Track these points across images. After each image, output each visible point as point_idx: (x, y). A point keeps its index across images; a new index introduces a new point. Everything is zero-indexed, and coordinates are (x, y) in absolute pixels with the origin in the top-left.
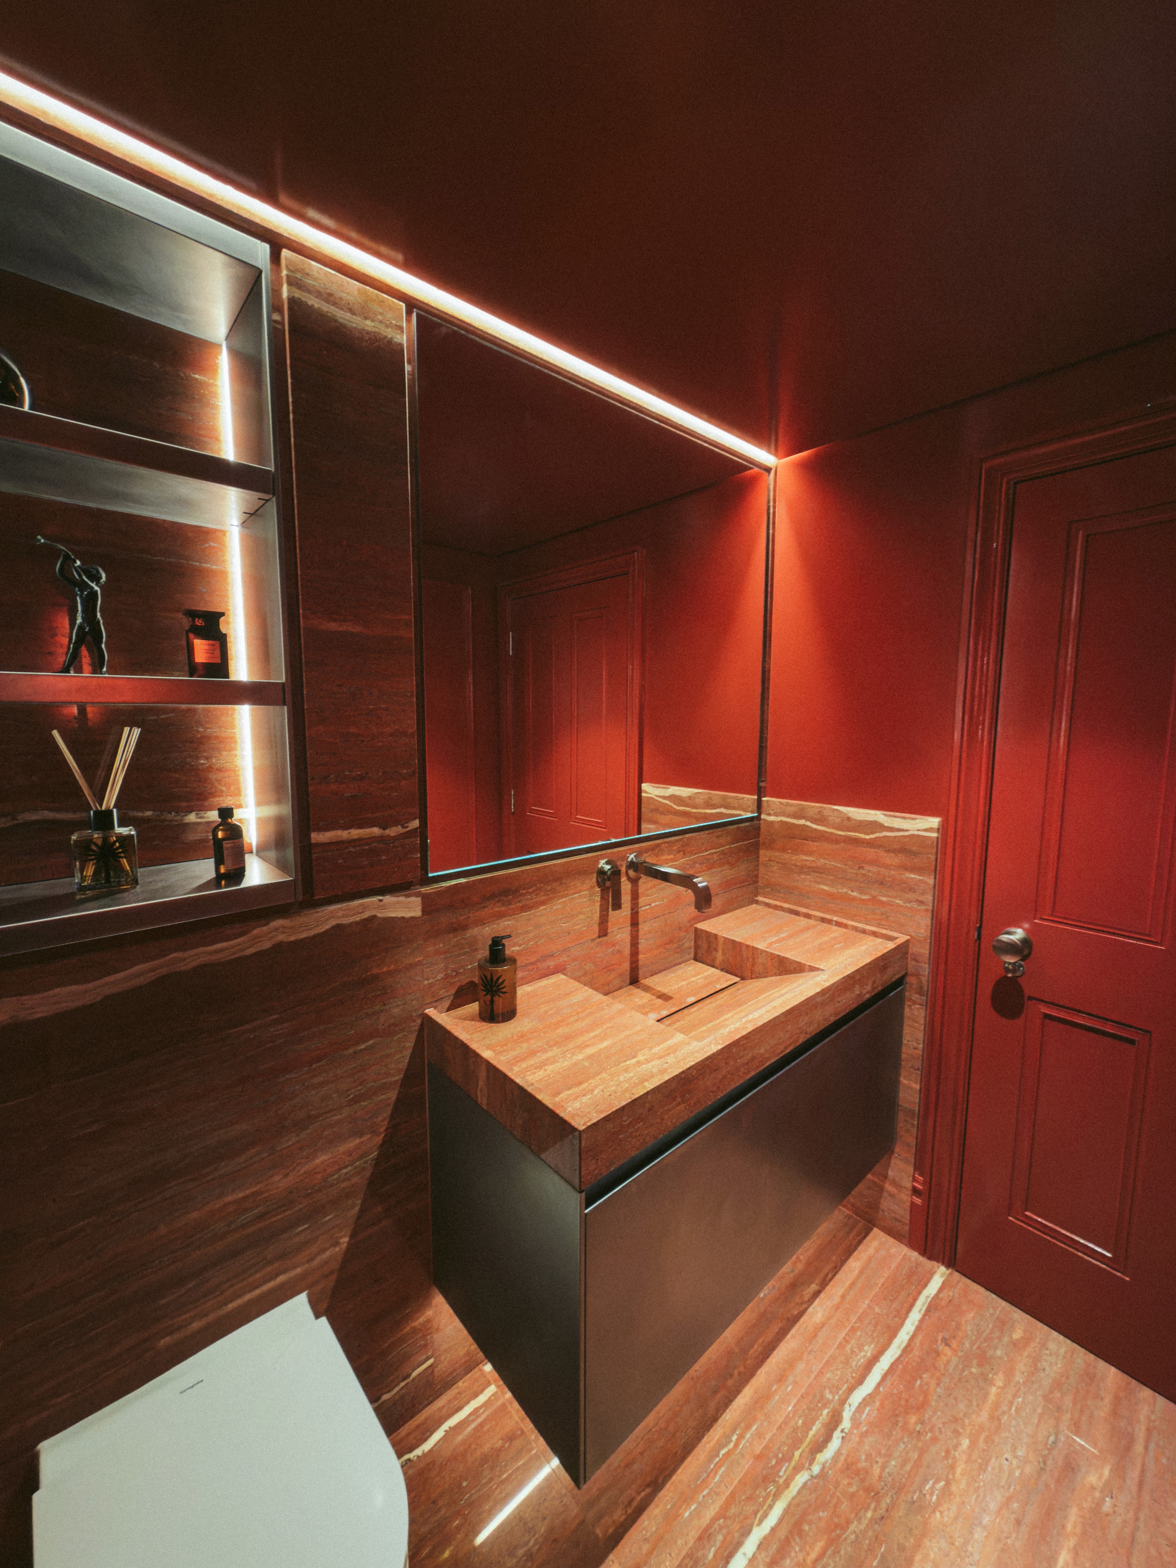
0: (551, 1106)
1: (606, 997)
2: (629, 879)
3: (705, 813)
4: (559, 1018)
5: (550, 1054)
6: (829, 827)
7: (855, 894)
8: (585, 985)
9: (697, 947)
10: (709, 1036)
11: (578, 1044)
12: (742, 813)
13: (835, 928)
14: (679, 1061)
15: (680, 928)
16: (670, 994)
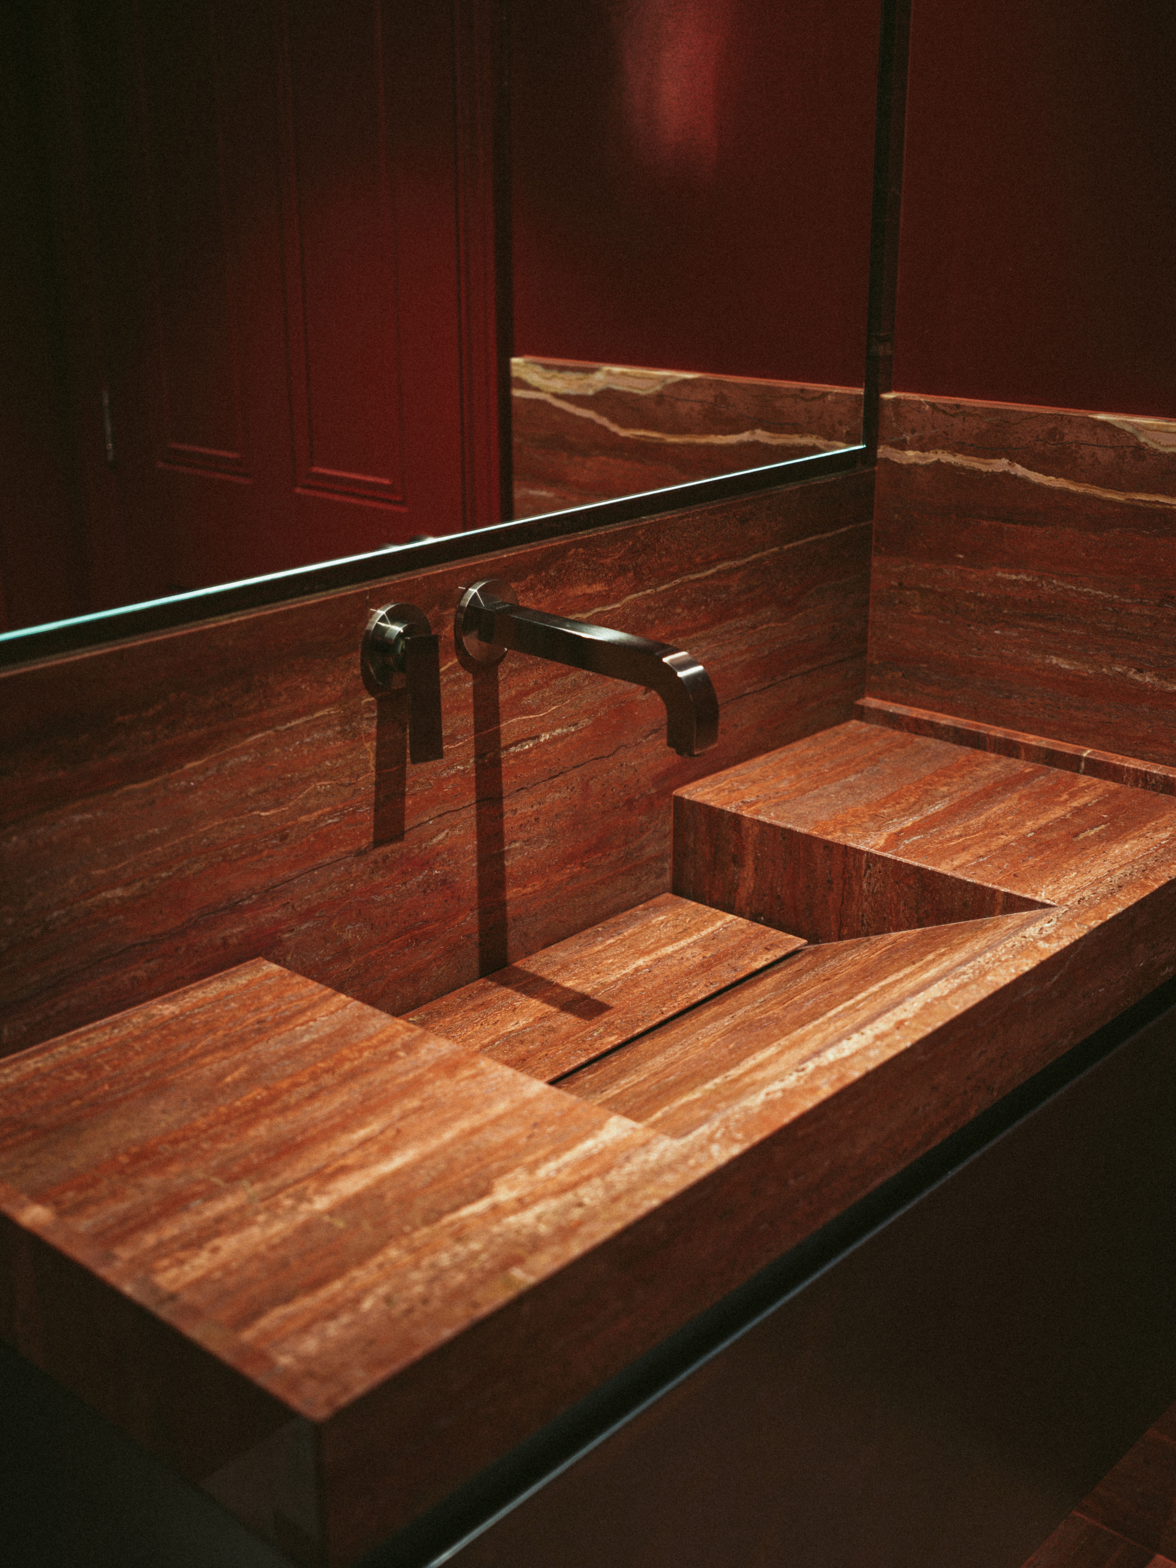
0: (228, 1357)
1: (400, 1024)
2: (466, 662)
3: (710, 447)
4: (258, 1093)
5: (229, 1202)
6: (1077, 480)
7: (1148, 678)
8: (340, 988)
9: (680, 854)
10: (705, 1119)
11: (315, 1165)
12: (820, 442)
13: (1084, 780)
14: (616, 1199)
15: (630, 803)
16: (600, 997)
